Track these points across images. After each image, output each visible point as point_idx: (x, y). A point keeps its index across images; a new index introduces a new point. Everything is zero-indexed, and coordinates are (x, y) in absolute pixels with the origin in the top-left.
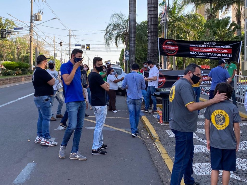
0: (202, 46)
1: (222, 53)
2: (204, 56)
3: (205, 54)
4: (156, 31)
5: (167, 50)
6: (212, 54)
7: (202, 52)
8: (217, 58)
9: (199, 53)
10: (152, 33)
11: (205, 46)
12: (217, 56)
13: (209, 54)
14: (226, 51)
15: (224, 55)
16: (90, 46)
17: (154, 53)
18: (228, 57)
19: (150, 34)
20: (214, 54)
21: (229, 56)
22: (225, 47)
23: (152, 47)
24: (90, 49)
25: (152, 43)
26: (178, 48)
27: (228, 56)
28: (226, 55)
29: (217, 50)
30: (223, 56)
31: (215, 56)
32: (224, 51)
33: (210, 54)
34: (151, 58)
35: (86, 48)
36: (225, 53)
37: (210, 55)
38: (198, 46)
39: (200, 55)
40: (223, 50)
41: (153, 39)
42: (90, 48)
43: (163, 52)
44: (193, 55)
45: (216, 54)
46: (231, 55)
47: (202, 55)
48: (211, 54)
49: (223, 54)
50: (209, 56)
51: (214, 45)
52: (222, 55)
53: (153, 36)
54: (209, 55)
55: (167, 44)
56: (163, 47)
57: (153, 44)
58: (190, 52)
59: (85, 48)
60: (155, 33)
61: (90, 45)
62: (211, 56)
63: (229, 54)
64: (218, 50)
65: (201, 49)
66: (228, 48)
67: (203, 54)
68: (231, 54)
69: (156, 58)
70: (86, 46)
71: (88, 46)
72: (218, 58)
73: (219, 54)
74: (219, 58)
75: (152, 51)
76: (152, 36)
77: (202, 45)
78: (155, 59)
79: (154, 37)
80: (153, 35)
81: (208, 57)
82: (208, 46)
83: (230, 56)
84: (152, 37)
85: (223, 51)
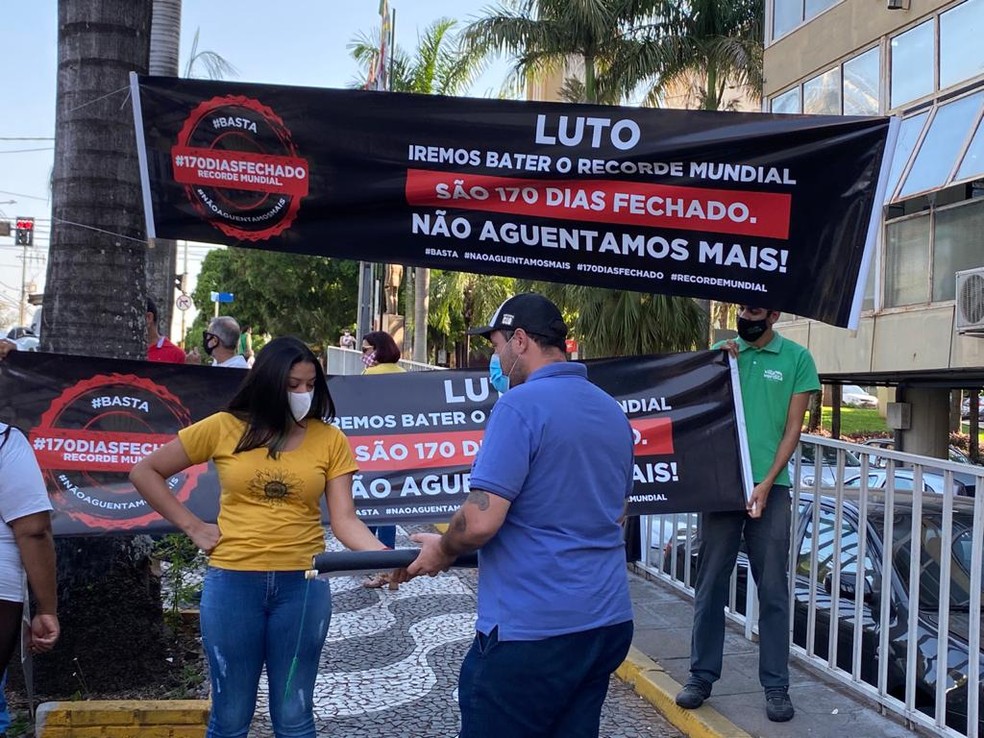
0: (514, 162)
1: (695, 235)
2: (539, 251)
3: (545, 236)
4: (128, 22)
5: (215, 190)
6: (609, 243)
7: (518, 220)
8: (653, 275)
9: (489, 225)
10: (93, 39)
11: (544, 163)
12: (647, 262)
13: (582, 240)
14: (739, 213)
15: (719, 247)
16: (32, 225)
17: (108, 218)
18: (756, 275)
19: (73, 49)
20: (626, 238)
21: (759, 260)
22: (729, 172)
23: (89, 163)
24: (35, 242)
25: (89, 120)
26: (310, 173)
27: (753, 265)
28: (736, 255)
29: (656, 206)
30: (711, 262)
31: (633, 253)
32: (716, 211)
33: (590, 235)
34: (78, 257)
35: (13, 233)
36: (727, 236)
37: (589, 247)
38: (483, 158)
39: (502, 248)
40: (711, 204)
41: (99, 92)
42: (35, 235)
43: (185, 209)
44: (439, 241)
45: (640, 239)
46: (778, 257)
47: (520, 249)
48: (597, 242)
49: (704, 246)
50: (580, 255)
51: (622, 157)
52: (693, 249)
53: (98, 62)
54: (575, 246)
55: (209, 140)
56: (179, 161)
57: (90, 137)
58: (416, 218)
59: (8, 234)
60: (115, 37)
61: (32, 219)
62: (596, 257)
63: (762, 243)
64: (663, 207)
65: (509, 195)
66: (754, 186)
67: (530, 236)
68: (778, 245)
69: (123, 260)
70: (13, 226)
71: (25, 225)
72: (660, 275)
73: (675, 243)
74: (674, 277)
75: (86, 195)
76: (85, 62)
77: (519, 157)
78: (111, 265)
79: (107, 69)
80: (94, 53)
81: (574, 266)
82: (564, 165)
83: (771, 260)
84: (88, 70)
85: (711, 216)
